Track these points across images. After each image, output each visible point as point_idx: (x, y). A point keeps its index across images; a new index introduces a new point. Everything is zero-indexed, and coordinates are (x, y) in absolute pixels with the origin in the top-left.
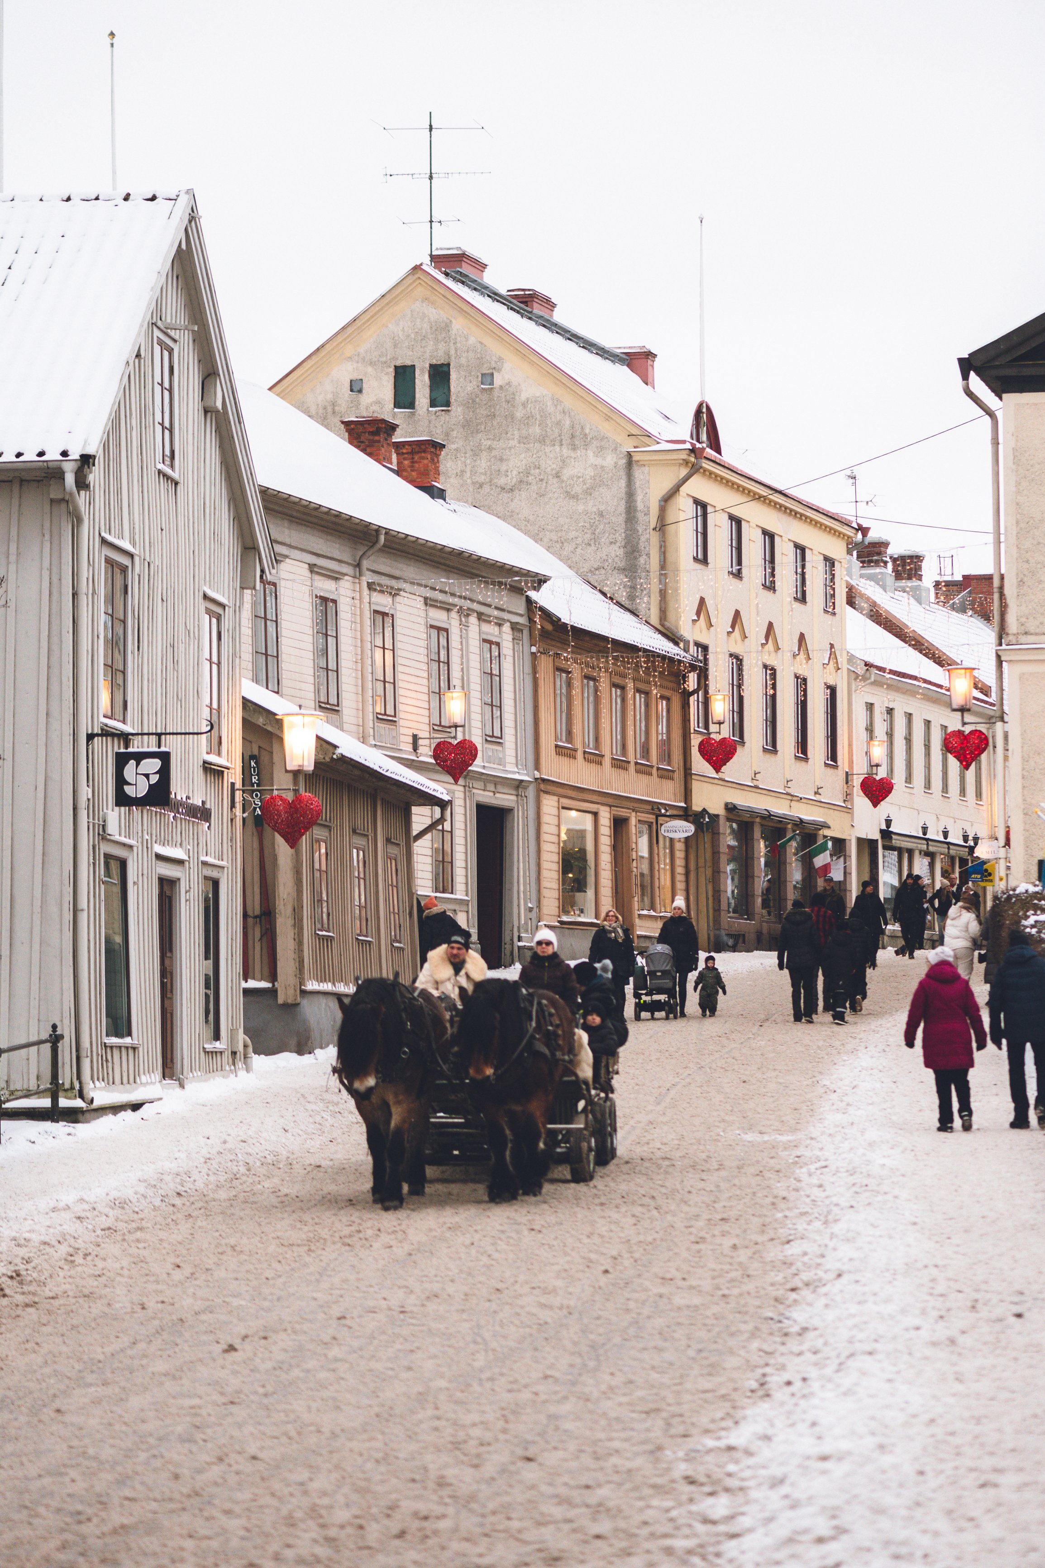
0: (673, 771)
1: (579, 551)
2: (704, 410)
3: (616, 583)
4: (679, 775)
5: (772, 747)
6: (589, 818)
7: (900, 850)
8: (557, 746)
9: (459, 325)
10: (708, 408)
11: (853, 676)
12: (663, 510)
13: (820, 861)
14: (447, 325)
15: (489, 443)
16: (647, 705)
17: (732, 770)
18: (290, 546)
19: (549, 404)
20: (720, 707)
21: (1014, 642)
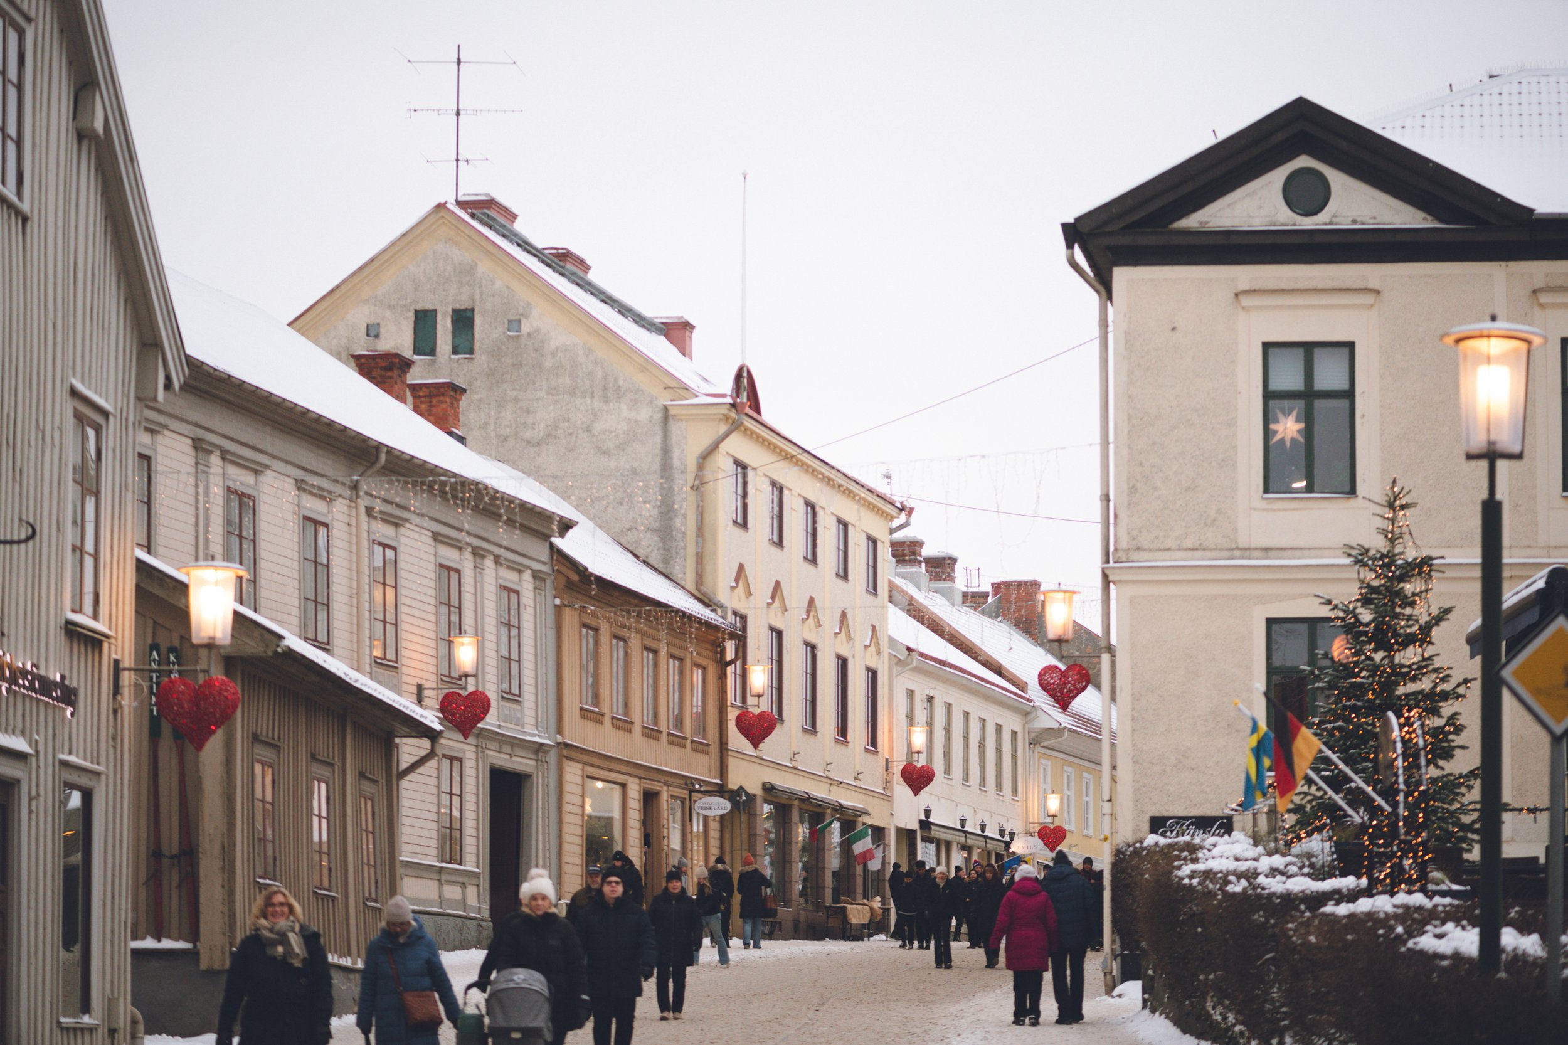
0: (708, 745)
1: (610, 510)
2: (745, 374)
3: (649, 544)
4: (714, 750)
5: (812, 727)
6: (617, 790)
7: (938, 842)
8: (582, 709)
9: (484, 267)
10: (749, 373)
11: (894, 660)
12: (700, 467)
13: (859, 848)
14: (471, 268)
15: (515, 393)
16: (681, 673)
17: (771, 746)
18: (273, 456)
19: (581, 352)
20: (759, 678)
21: (1124, 559)
